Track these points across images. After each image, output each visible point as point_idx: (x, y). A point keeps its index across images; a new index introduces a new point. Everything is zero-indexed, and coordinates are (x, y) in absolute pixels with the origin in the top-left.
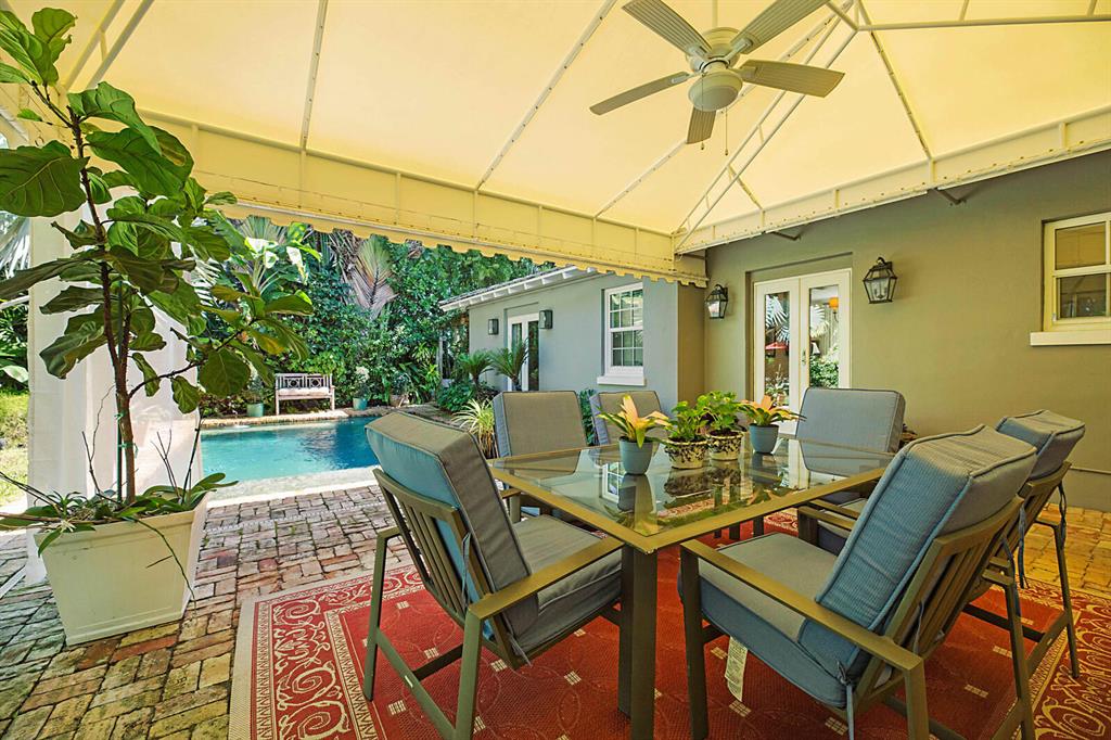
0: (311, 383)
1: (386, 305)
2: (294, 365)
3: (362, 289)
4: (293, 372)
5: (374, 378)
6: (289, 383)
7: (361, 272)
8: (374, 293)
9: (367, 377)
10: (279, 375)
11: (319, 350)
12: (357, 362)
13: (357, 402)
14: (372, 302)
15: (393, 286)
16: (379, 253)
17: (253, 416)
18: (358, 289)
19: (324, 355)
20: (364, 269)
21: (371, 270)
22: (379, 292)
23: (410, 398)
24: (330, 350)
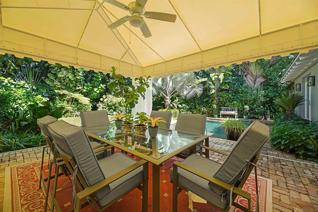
0: (231, 110)
1: (261, 83)
2: (226, 105)
3: (251, 80)
4: (226, 107)
5: (251, 109)
6: (225, 110)
7: (251, 74)
8: (255, 81)
9: (248, 109)
10: (222, 107)
11: (233, 101)
12: (246, 104)
13: (244, 117)
14: (255, 84)
15: (263, 77)
16: (257, 67)
17: (215, 117)
18: (249, 80)
19: (233, 102)
20: (251, 73)
21: (254, 73)
22: (257, 80)
23: (271, 118)
24: (236, 100)
